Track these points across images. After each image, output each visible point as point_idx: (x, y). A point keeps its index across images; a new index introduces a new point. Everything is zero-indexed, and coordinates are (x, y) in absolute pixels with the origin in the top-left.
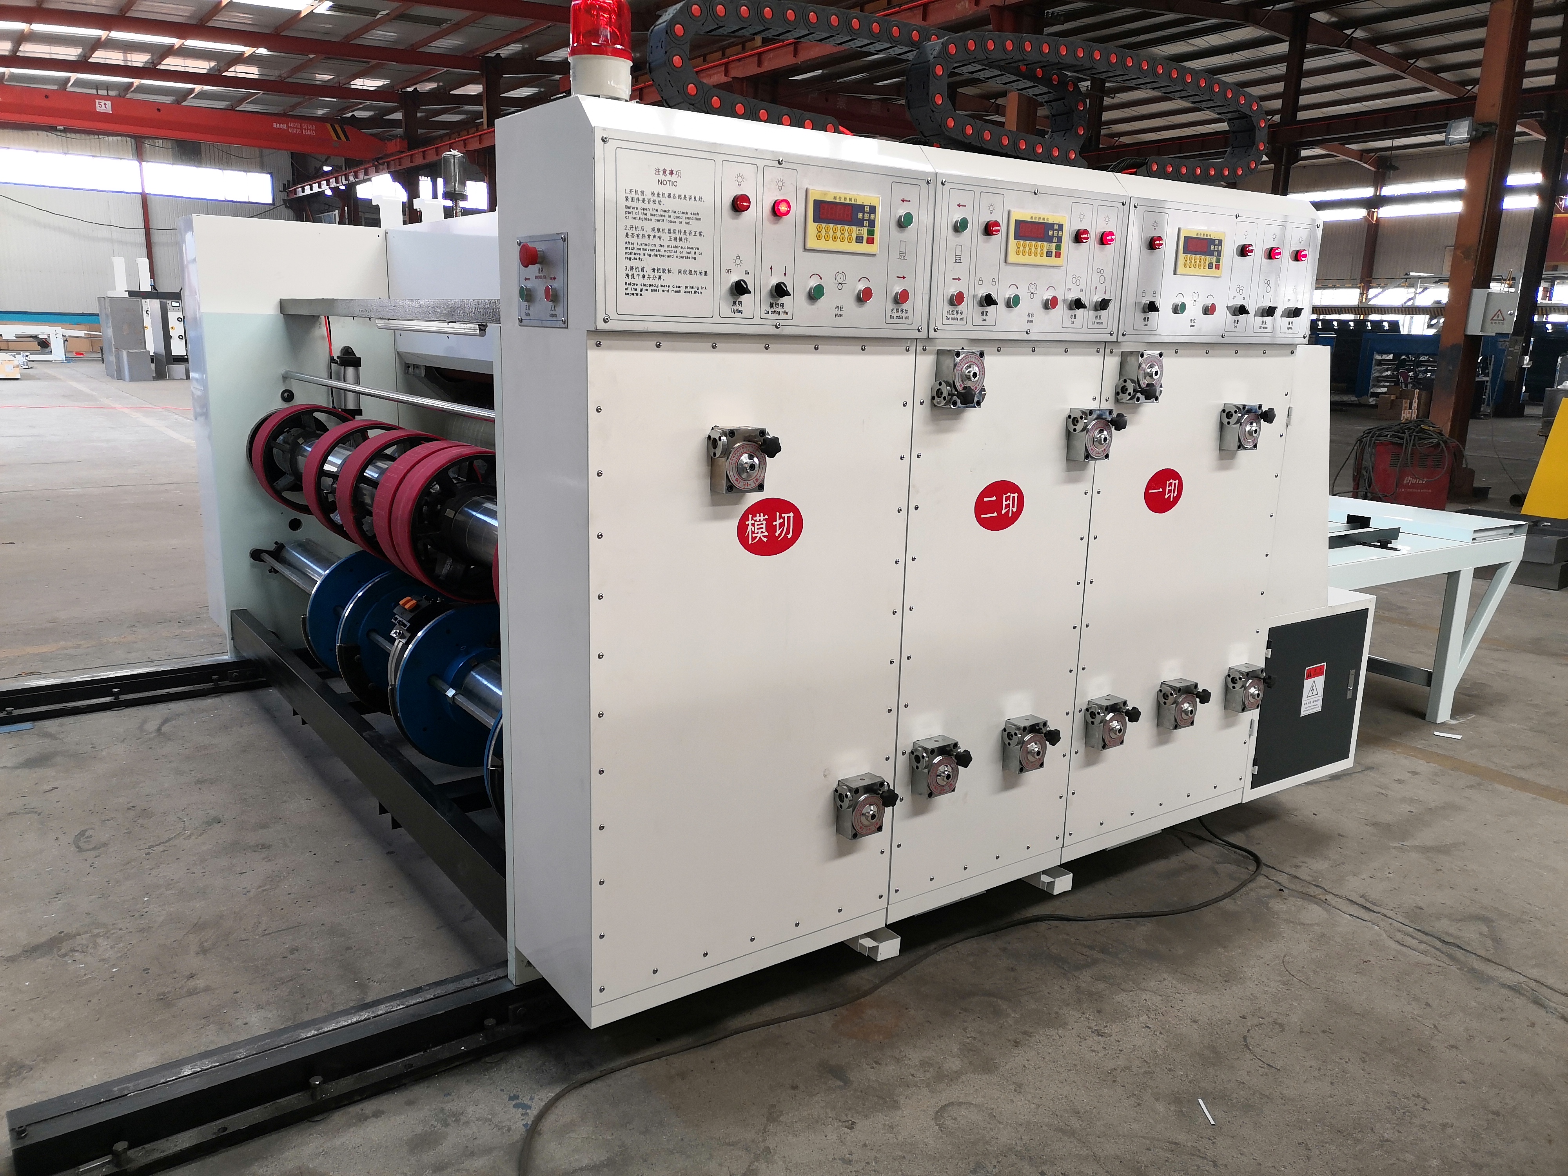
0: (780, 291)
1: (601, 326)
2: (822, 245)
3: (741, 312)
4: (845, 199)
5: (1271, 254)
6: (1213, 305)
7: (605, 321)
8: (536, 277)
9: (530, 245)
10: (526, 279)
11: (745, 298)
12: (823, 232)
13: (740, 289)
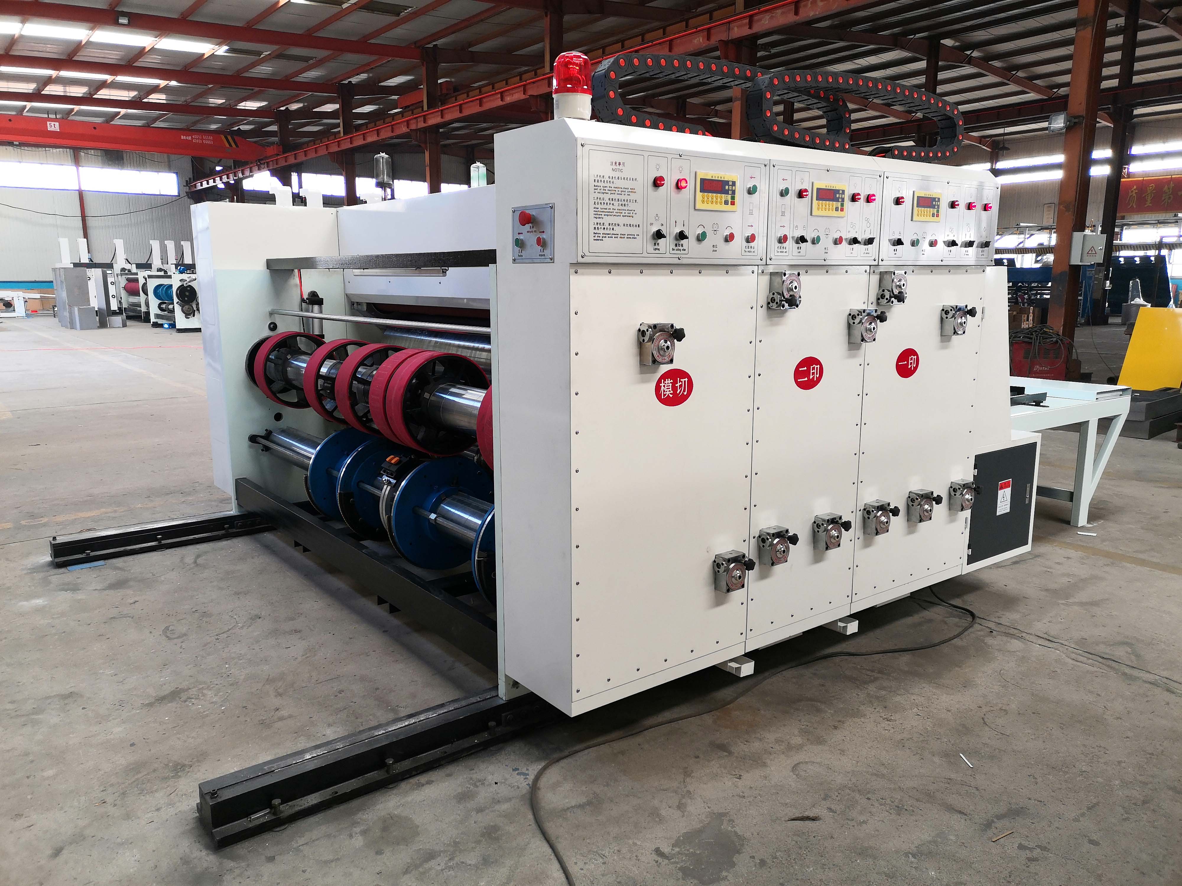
0: (682, 236)
1: (581, 260)
2: (705, 206)
3: (659, 250)
4: (718, 177)
5: (970, 206)
6: (936, 240)
7: (582, 257)
8: (528, 232)
9: (527, 212)
10: (519, 234)
11: (661, 241)
12: (706, 199)
13: (659, 235)
